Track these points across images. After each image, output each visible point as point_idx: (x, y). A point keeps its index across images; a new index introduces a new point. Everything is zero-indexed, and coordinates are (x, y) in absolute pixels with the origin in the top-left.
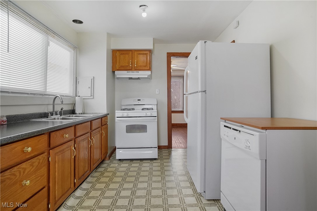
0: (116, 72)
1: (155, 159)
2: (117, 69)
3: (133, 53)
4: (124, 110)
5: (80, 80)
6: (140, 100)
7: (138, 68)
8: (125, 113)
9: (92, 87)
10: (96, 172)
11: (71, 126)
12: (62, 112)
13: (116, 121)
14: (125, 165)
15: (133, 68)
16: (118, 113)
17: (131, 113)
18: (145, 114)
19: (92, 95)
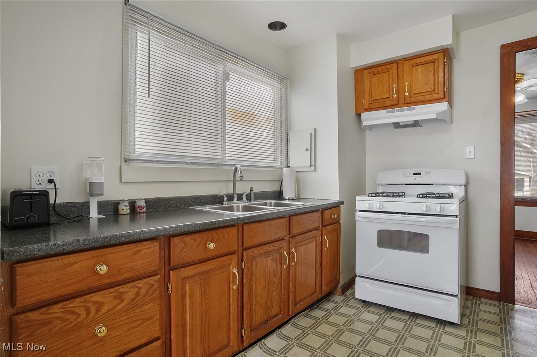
0: (364, 115)
1: (452, 323)
2: (365, 107)
3: (399, 66)
4: (377, 195)
5: (293, 137)
6: (420, 174)
7: (412, 100)
8: (377, 203)
9: (313, 150)
10: (306, 316)
11: (233, 226)
12: (252, 196)
13: (357, 218)
14: (370, 316)
15: (401, 102)
16: (362, 202)
17: (390, 204)
18: (424, 208)
19: (313, 164)
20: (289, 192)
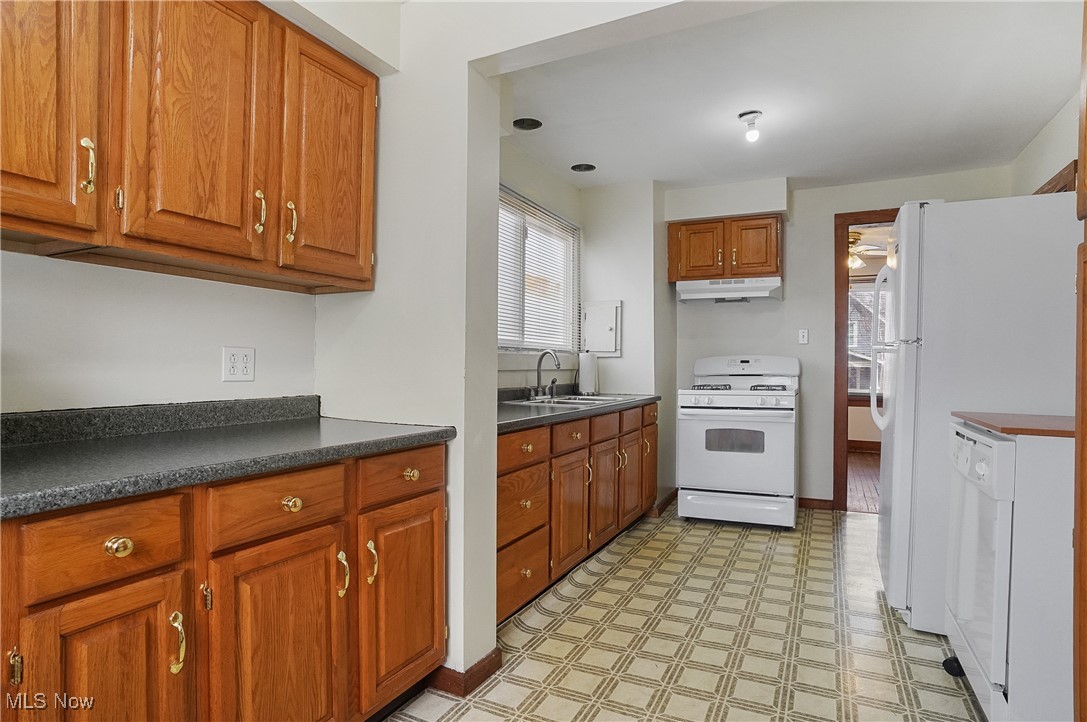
0: (680, 285)
1: (787, 529)
2: (682, 275)
3: (726, 226)
4: (700, 387)
5: (588, 309)
6: (748, 362)
7: (741, 271)
8: (705, 396)
9: (619, 329)
10: (628, 536)
12: (554, 390)
13: (679, 416)
14: (698, 535)
15: (727, 271)
16: (685, 397)
17: (720, 398)
18: (759, 401)
19: (618, 348)
20: (586, 385)
